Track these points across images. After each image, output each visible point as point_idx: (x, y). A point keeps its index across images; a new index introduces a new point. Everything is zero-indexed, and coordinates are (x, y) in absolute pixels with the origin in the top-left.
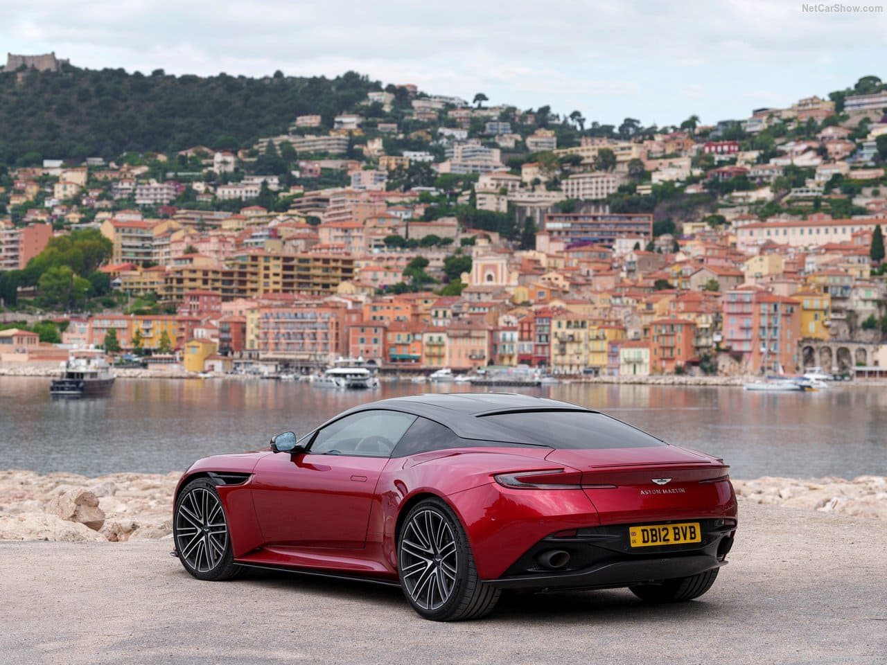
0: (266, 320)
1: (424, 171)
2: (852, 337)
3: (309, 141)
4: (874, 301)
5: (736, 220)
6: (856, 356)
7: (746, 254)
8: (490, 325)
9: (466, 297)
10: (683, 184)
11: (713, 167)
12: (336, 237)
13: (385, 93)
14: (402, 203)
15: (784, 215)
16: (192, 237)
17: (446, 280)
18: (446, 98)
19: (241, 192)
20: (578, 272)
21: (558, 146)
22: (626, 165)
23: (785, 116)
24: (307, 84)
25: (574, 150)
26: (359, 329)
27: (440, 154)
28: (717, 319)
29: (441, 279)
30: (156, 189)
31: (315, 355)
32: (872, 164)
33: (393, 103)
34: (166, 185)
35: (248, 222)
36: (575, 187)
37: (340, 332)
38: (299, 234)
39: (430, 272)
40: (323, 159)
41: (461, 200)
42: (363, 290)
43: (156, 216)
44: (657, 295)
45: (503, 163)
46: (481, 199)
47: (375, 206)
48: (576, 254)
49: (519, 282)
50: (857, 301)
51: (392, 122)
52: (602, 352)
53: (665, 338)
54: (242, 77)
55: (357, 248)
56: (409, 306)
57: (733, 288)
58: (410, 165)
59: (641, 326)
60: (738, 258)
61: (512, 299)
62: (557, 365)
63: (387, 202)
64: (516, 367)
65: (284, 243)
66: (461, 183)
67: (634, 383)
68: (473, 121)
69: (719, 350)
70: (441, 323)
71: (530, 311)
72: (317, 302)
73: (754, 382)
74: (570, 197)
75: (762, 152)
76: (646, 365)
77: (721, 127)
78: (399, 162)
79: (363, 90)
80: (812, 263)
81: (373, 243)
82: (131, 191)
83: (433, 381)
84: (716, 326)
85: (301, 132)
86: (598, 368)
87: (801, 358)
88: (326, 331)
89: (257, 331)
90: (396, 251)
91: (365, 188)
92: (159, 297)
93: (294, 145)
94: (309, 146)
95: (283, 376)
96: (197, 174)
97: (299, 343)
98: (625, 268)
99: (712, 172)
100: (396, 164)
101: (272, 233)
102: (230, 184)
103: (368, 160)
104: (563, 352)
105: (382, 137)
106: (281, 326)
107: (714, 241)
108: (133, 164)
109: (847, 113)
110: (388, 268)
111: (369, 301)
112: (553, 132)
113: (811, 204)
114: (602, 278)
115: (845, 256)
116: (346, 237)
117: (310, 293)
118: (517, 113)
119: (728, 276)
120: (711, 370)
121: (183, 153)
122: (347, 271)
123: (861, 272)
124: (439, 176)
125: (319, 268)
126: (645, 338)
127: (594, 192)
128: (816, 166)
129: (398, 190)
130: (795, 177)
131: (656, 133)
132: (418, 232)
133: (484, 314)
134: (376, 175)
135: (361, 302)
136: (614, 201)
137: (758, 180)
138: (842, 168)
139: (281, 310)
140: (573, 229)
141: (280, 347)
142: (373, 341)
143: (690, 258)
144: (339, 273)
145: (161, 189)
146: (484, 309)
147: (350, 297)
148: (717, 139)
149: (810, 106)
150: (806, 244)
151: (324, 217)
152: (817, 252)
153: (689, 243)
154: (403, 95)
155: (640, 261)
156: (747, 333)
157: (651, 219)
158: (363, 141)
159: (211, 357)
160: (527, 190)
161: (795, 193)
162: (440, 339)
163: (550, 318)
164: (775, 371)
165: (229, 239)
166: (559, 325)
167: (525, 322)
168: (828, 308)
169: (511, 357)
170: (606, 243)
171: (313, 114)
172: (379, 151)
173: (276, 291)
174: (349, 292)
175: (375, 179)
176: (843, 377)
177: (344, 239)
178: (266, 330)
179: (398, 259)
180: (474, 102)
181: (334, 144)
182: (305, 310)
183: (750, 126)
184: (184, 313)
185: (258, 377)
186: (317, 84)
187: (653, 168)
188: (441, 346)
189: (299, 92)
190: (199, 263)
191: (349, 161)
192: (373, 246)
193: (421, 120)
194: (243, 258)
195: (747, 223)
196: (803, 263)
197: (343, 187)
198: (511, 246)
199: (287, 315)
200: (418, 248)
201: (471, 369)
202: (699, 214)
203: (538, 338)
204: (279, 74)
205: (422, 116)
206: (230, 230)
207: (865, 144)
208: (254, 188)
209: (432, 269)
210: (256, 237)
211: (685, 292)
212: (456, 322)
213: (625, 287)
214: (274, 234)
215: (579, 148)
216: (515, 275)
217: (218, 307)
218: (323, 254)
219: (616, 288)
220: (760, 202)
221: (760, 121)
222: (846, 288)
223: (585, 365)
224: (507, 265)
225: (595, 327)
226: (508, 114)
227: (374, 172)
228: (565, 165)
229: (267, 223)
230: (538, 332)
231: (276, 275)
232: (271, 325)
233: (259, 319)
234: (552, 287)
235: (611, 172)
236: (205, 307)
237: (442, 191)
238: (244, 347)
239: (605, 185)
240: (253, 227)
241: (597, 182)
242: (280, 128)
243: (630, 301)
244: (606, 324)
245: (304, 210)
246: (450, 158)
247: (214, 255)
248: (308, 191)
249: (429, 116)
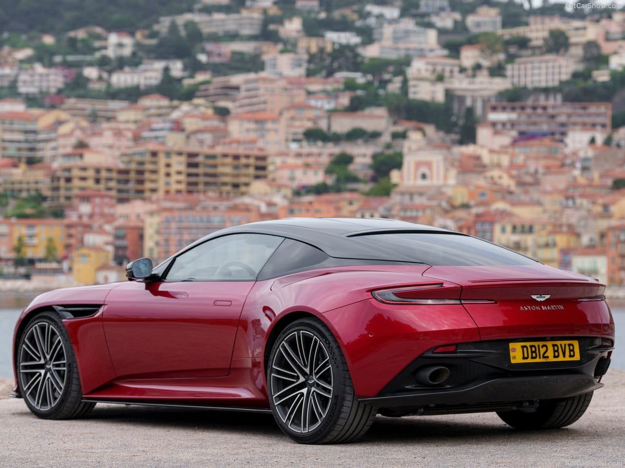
0: (167, 225)
1: (350, 55)
3: (217, 20)
9: (395, 198)
12: (248, 130)
14: (324, 91)
16: (83, 129)
17: (374, 179)
19: (139, 79)
20: (523, 171)
21: (504, 25)
22: (580, 48)
25: (520, 31)
27: (368, 36)
29: (368, 178)
30: (41, 75)
34: (53, 71)
35: (147, 113)
36: (522, 72)
38: (206, 126)
39: (355, 170)
40: (234, 41)
41: (390, 87)
42: (278, 191)
43: (41, 106)
44: (616, 195)
45: (440, 45)
46: (415, 86)
47: (293, 95)
48: (523, 150)
49: (457, 182)
52: (553, 261)
55: (273, 142)
56: (331, 209)
58: (333, 49)
59: (597, 231)
61: (450, 200)
63: (306, 90)
65: (188, 137)
66: (391, 69)
71: (470, 214)
72: (226, 204)
74: (516, 84)
76: (603, 275)
78: (321, 44)
81: (291, 137)
82: (12, 79)
85: (208, 9)
89: (157, 238)
90: (316, 146)
91: (281, 74)
92: (44, 199)
93: (200, 25)
94: (217, 26)
96: (88, 58)
98: (578, 165)
100: (317, 47)
101: (175, 126)
102: (127, 69)
103: (285, 42)
105: (302, 16)
106: (185, 231)
108: (15, 47)
110: (307, 165)
111: (286, 203)
112: (497, 11)
114: (553, 177)
116: (259, 129)
117: (217, 194)
121: (72, 34)
122: (261, 169)
124: (366, 61)
125: (228, 165)
126: (601, 245)
127: (543, 78)
129: (319, 76)
131: (615, 11)
132: (343, 125)
133: (416, 218)
134: (293, 59)
135: (276, 204)
136: (567, 89)
139: (184, 214)
140: (520, 121)
144: (251, 171)
145: (48, 75)
146: (418, 211)
147: (264, 198)
151: (234, 107)
155: (596, 158)
157: (610, 109)
158: (280, 21)
159: (104, 267)
160: (468, 77)
163: (492, 223)
165: (124, 133)
166: (503, 230)
167: (465, 227)
170: (558, 137)
172: (298, 32)
173: (179, 192)
174: (263, 192)
175: (293, 64)
177: (257, 132)
178: (167, 237)
179: (320, 155)
181: (246, 24)
182: (212, 214)
184: (73, 217)
187: (611, 51)
190: (90, 159)
191: (263, 43)
192: (289, 141)
194: (141, 154)
197: (256, 72)
198: (448, 141)
199: (191, 219)
200: (342, 143)
206: (127, 122)
208: (153, 74)
209: (359, 167)
210: (155, 130)
213: (579, 187)
214: (178, 127)
215: (527, 29)
216: (453, 173)
217: (112, 211)
218: (233, 149)
219: (568, 188)
224: (444, 161)
225: (545, 233)
227: (292, 55)
228: (509, 47)
229: (168, 114)
231: (179, 173)
232: (174, 231)
233: (159, 224)
234: (495, 187)
235: (563, 55)
236: (97, 210)
237: (370, 77)
238: (142, 255)
239: (556, 70)
240: (154, 119)
241: (547, 68)
242: (184, 6)
243: (585, 202)
244: (557, 228)
245: (212, 98)
246: (380, 40)
247: (107, 151)
248: (216, 77)
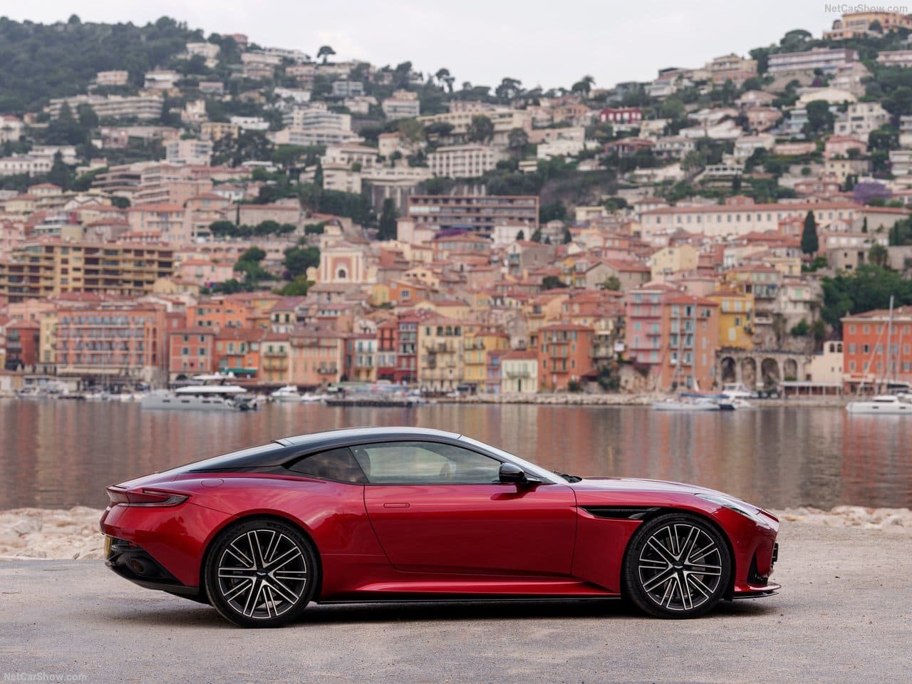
0: (65, 326)
1: (258, 141)
2: (780, 346)
3: (112, 103)
4: (805, 302)
5: (640, 203)
6: (785, 369)
7: (652, 245)
8: (343, 332)
9: (312, 298)
10: (574, 160)
11: (611, 139)
12: (150, 223)
13: (209, 45)
14: (231, 181)
15: (698, 197)
17: (287, 277)
18: (284, 51)
19: (28, 166)
20: (449, 267)
21: (422, 111)
22: (506, 136)
23: (697, 77)
24: (110, 32)
25: (442, 117)
26: (182, 337)
27: (277, 121)
28: (619, 325)
29: (281, 275)
31: (127, 369)
32: (802, 136)
33: (218, 57)
35: (39, 203)
36: (444, 162)
37: (158, 340)
38: (104, 219)
39: (267, 266)
40: (131, 126)
41: (303, 177)
42: (185, 289)
44: (546, 295)
45: (355, 132)
46: (329, 176)
47: (198, 185)
48: (446, 245)
49: (378, 279)
50: (786, 302)
51: (217, 81)
52: (481, 364)
53: (557, 348)
54: (28, 23)
55: (178, 236)
56: (243, 309)
57: (638, 287)
58: (239, 134)
59: (528, 332)
60: (642, 250)
61: (370, 299)
62: (424, 380)
63: (212, 180)
64: (375, 383)
65: (85, 230)
66: (304, 157)
67: (519, 403)
68: (318, 79)
69: (621, 362)
70: (282, 330)
71: (392, 314)
72: (129, 303)
73: (665, 401)
74: (438, 175)
75: (670, 121)
76: (533, 380)
77: (620, 91)
78: (226, 129)
79: (180, 40)
80: (732, 256)
81: (196, 230)
83: (273, 401)
84: (618, 333)
85: (103, 91)
86: (476, 384)
87: (720, 371)
88: (140, 339)
89: (53, 340)
90: (224, 240)
91: (184, 162)
93: (96, 108)
94: (114, 109)
95: (88, 396)
97: (107, 355)
98: (506, 262)
99: (610, 145)
100: (222, 132)
101: (70, 218)
102: (15, 155)
103: (187, 127)
104: (432, 365)
105: (205, 99)
106: (85, 333)
107: (614, 229)
109: (772, 74)
110: (215, 261)
111: (194, 303)
112: (415, 94)
113: (730, 184)
114: (480, 274)
115: (770, 247)
116: (162, 222)
117: (118, 293)
118: (371, 70)
119: (631, 272)
120: (612, 386)
122: (165, 265)
123: (791, 267)
124: (276, 147)
125: (130, 261)
126: (532, 348)
127: (467, 168)
128: (736, 139)
129: (225, 164)
130: (709, 152)
132: (253, 217)
133: (335, 319)
134: (197, 146)
135: (183, 304)
136: (491, 180)
137: (665, 156)
138: (767, 141)
139: (85, 313)
140: (443, 214)
141: (82, 359)
142: (199, 352)
143: (586, 250)
144: (155, 267)
146: (336, 312)
147: (170, 297)
148: (616, 105)
149: (728, 66)
150: (724, 234)
151: (134, 198)
152: (739, 243)
153: (584, 232)
154: (230, 46)
155: (525, 253)
156: (655, 341)
157: (538, 201)
158: (181, 104)
160: (386, 166)
161: (709, 171)
162: (282, 349)
163: (416, 324)
164: (689, 387)
165: (15, 225)
166: (428, 332)
167: (387, 329)
168: (751, 310)
169: (368, 372)
170: (483, 231)
171: (118, 69)
172: (201, 116)
173: (77, 289)
174: (168, 291)
175: (197, 151)
176: (769, 394)
177: (160, 225)
178: (65, 339)
179: (228, 250)
180: (319, 56)
181: (145, 107)
182: (114, 313)
183: (656, 89)
185: (56, 396)
186: (122, 32)
187: (539, 140)
188: (283, 357)
189: (100, 41)
191: (163, 128)
192: (196, 235)
193: (253, 78)
194: (35, 248)
195: (652, 207)
196: (721, 257)
197: (157, 160)
198: (366, 235)
199: (91, 319)
200: (252, 237)
201: (319, 386)
202: (594, 196)
203: (401, 348)
204: (74, 19)
205: (255, 72)
206: (16, 213)
207: (792, 112)
208: (45, 161)
209: (270, 263)
210: (50, 222)
211: (580, 291)
212: (301, 329)
213: (508, 286)
215: (449, 115)
216: (373, 270)
217: (4, 310)
218: (135, 244)
219: (496, 286)
220: (668, 182)
221: (668, 84)
222: (773, 287)
223: (460, 380)
224: (363, 257)
225: (472, 335)
226: (359, 71)
227: (195, 142)
228: (431, 135)
229: (63, 205)
230: (401, 341)
231: (77, 269)
232: (72, 332)
233: (57, 324)
234: (418, 286)
235: (488, 145)
237: (280, 166)
238: (37, 360)
239: (481, 160)
240: (46, 210)
241: (471, 157)
242: (77, 87)
243: (514, 302)
244: (485, 330)
245: (109, 188)
246: (289, 125)
248: (114, 165)
249: (262, 73)
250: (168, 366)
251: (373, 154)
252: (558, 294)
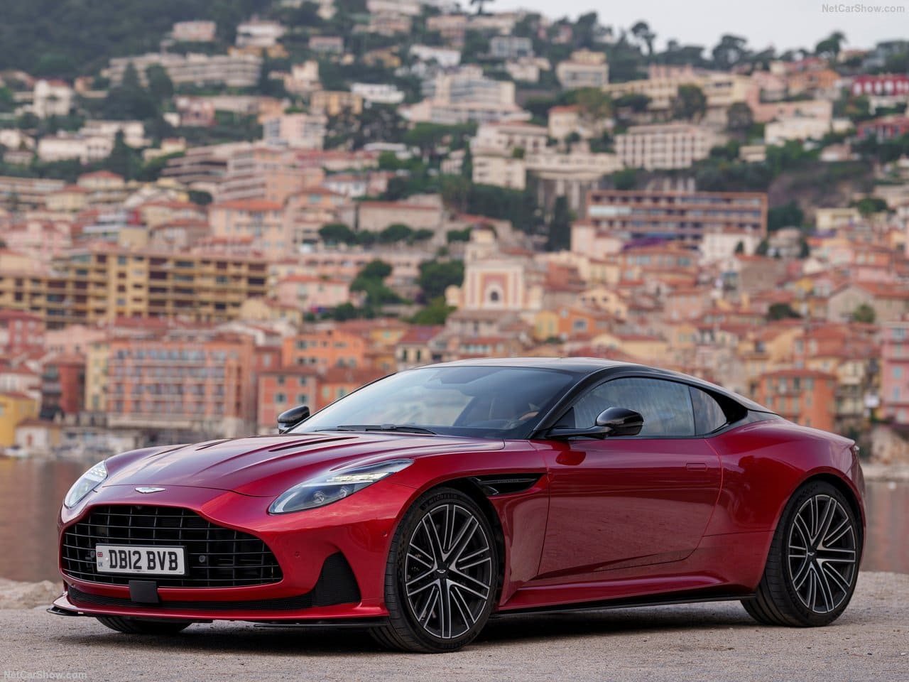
0: (119, 362)
1: (388, 118)
3: (194, 65)
9: (453, 327)
10: (817, 146)
11: (868, 117)
12: (238, 226)
14: (350, 170)
17: (421, 300)
19: (79, 149)
20: (639, 290)
21: (612, 78)
22: (723, 112)
25: (636, 86)
26: (275, 378)
27: (414, 91)
28: (872, 370)
29: (413, 298)
31: (201, 422)
36: (639, 147)
37: (244, 383)
38: (177, 219)
39: (393, 286)
40: (218, 95)
41: (446, 165)
42: (283, 315)
44: (773, 328)
45: (519, 106)
46: (481, 165)
47: (304, 175)
48: (638, 260)
49: (543, 305)
51: (333, 35)
53: (786, 400)
55: (274, 244)
56: (360, 342)
57: (898, 317)
58: (363, 108)
59: (745, 379)
61: (531, 330)
63: (324, 168)
65: (151, 234)
66: (448, 139)
68: (470, 35)
69: (874, 421)
71: (561, 352)
72: (205, 331)
74: (629, 164)
77: (882, 52)
78: (345, 101)
81: (300, 236)
84: (870, 382)
85: (183, 49)
88: (220, 381)
89: (104, 381)
90: (338, 250)
91: (287, 144)
93: (170, 71)
94: (195, 73)
96: (6, 116)
97: (173, 402)
98: (719, 283)
99: (866, 125)
100: (340, 105)
101: (132, 217)
102: (62, 133)
103: (293, 98)
105: (318, 60)
106: (145, 372)
107: (869, 239)
110: (324, 278)
111: (293, 333)
112: (602, 56)
114: (683, 299)
116: (254, 225)
117: (193, 318)
118: (542, 23)
119: (890, 297)
120: (862, 454)
122: (257, 283)
124: (411, 127)
125: (209, 275)
127: (669, 155)
129: (342, 148)
131: (773, 59)
132: (376, 219)
134: (305, 122)
135: (279, 334)
136: (702, 172)
139: (146, 345)
140: (635, 218)
141: (142, 407)
142: (298, 399)
143: (827, 267)
144: (243, 285)
146: (485, 347)
147: (261, 324)
148: (875, 71)
151: (218, 192)
153: (826, 244)
155: (745, 272)
157: (765, 202)
158: (285, 66)
159: (26, 422)
160: (559, 152)
165: (58, 227)
170: (689, 241)
171: (201, 20)
172: (312, 83)
173: (137, 314)
174: (260, 316)
175: (304, 130)
177: (252, 228)
178: (119, 379)
179: (342, 263)
180: (471, 3)
181: (236, 71)
182: (186, 346)
187: (768, 118)
190: (8, 264)
191: (261, 99)
192: (299, 242)
193: (383, 32)
194: (83, 258)
197: (251, 140)
198: (530, 245)
199: (155, 353)
200: (376, 246)
202: (843, 195)
205: (385, 25)
206: (62, 211)
208: (101, 142)
209: (399, 281)
210: (103, 223)
211: (820, 323)
213: (720, 315)
214: (136, 219)
215: (645, 83)
216: (537, 292)
217: (39, 340)
218: (218, 252)
219: (704, 315)
224: (523, 275)
226: (527, 25)
227: (303, 117)
228: (620, 110)
229: (122, 201)
231: (137, 286)
232: (129, 371)
233: (109, 360)
234: (597, 314)
235: (699, 123)
236: (18, 339)
237: (416, 151)
238: (82, 407)
239: (688, 145)
240: (100, 207)
241: (674, 140)
242: (147, 42)
243: (728, 337)
245: (186, 179)
246: (430, 96)
247: (32, 252)
248: (194, 146)
249: (394, 26)
250: (256, 418)
251: (541, 135)
252: (788, 327)
